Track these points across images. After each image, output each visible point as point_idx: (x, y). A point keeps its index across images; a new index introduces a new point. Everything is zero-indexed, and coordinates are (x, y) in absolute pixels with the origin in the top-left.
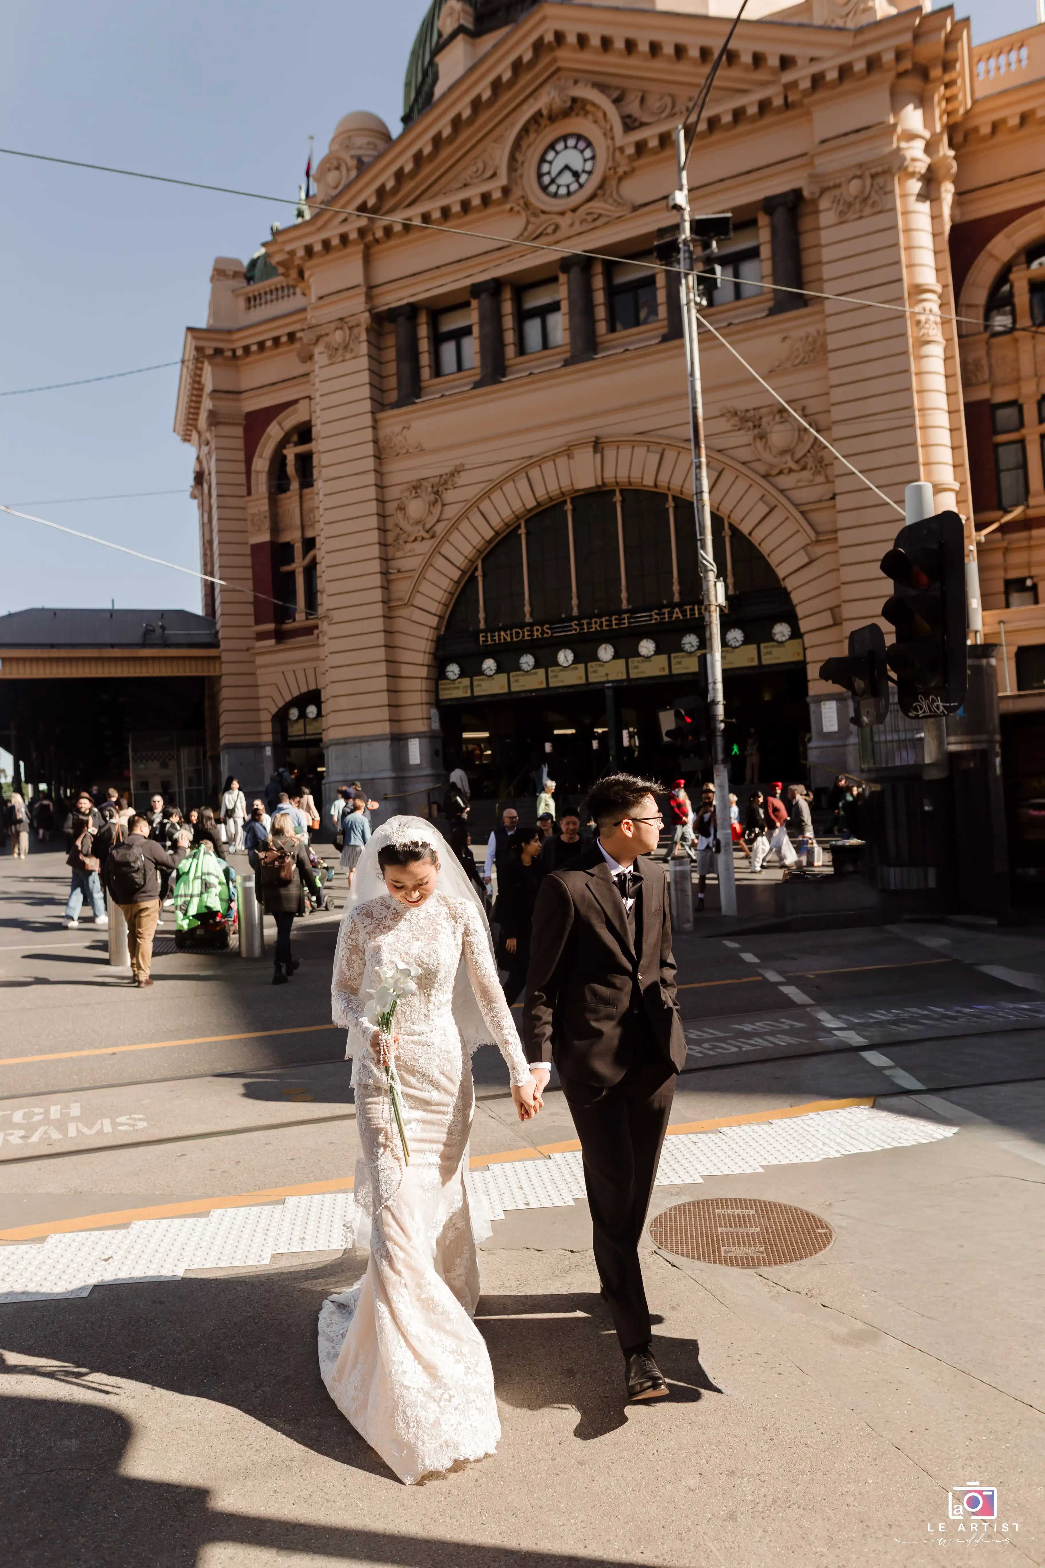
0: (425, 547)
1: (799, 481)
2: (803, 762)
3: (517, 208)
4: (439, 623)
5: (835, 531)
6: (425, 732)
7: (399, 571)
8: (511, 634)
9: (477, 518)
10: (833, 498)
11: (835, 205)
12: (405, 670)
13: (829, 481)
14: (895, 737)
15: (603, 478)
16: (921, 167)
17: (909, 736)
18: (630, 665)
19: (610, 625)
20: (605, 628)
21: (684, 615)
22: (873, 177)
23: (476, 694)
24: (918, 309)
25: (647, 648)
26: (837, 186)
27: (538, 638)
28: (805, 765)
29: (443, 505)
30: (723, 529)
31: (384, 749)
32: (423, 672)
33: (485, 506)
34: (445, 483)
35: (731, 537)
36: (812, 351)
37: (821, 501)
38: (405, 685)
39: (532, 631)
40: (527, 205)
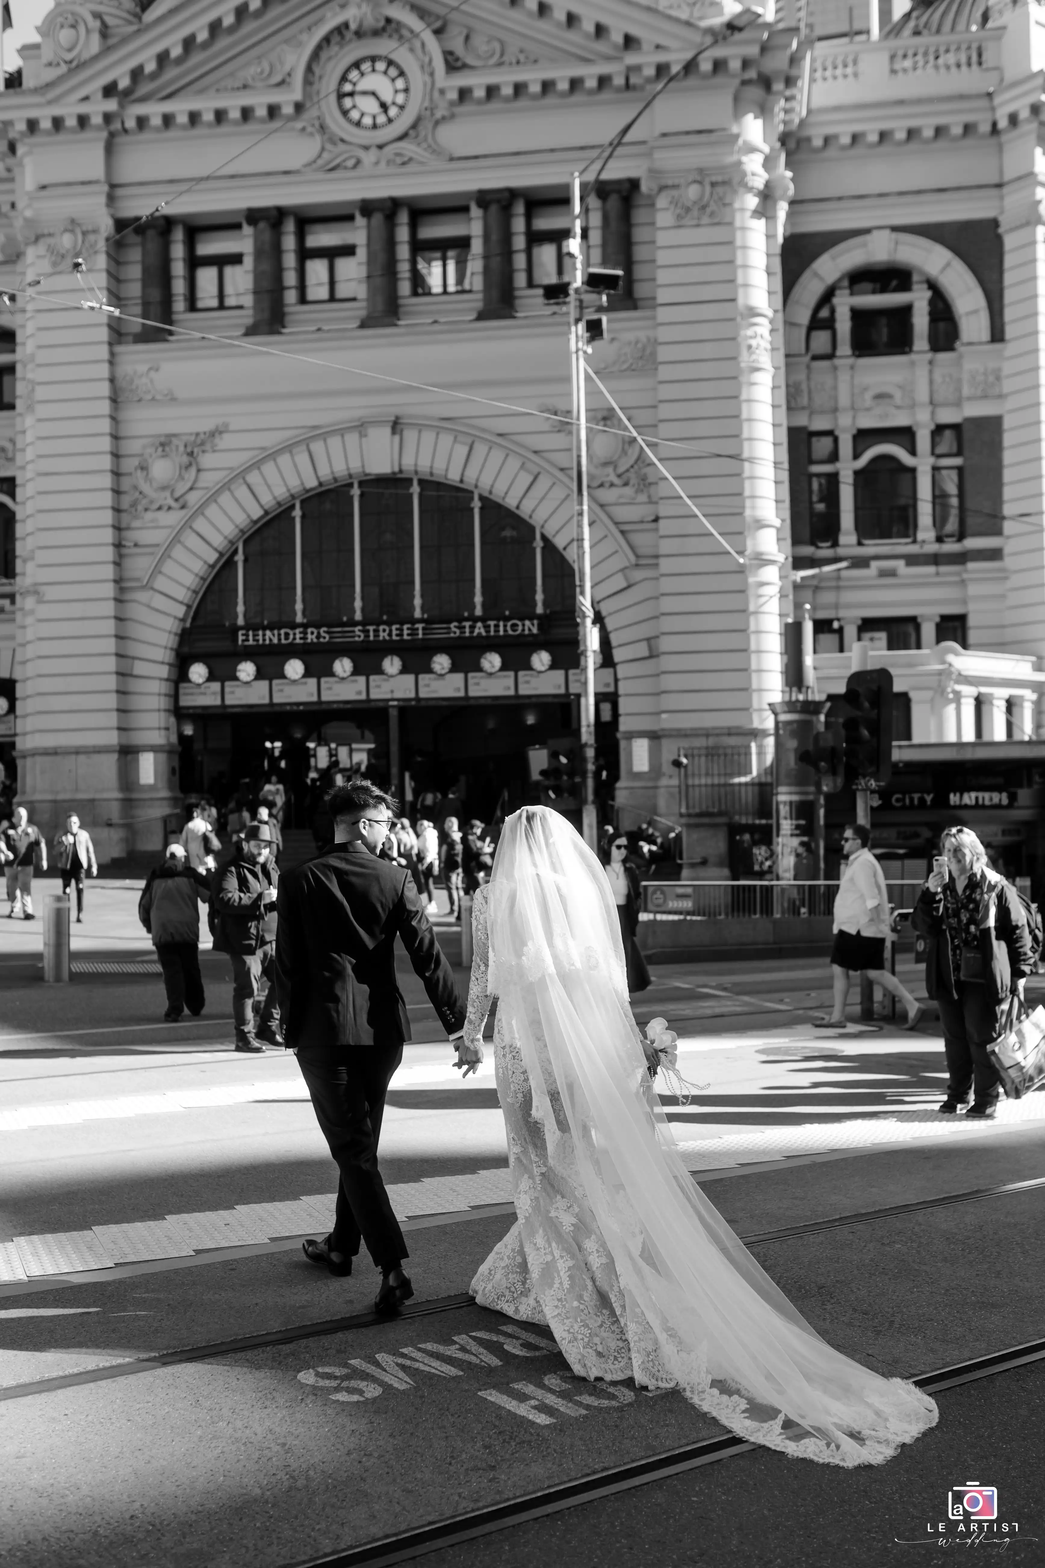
0: (174, 518)
1: (621, 497)
2: (611, 802)
3: (309, 129)
4: (186, 614)
5: (657, 557)
6: (161, 746)
7: (136, 545)
8: (279, 635)
9: (242, 492)
10: (656, 520)
11: (672, 207)
12: (140, 668)
13: (651, 502)
14: (709, 781)
15: (400, 465)
16: (759, 183)
17: (722, 781)
18: (421, 683)
19: (401, 635)
20: (394, 638)
21: (488, 631)
22: (713, 185)
23: (228, 702)
24: (750, 332)
25: (440, 664)
26: (675, 187)
27: (312, 643)
28: (612, 806)
29: (199, 470)
30: (534, 538)
31: (109, 764)
32: (164, 671)
33: (253, 478)
34: (203, 443)
35: (543, 549)
36: (641, 358)
37: (642, 522)
38: (135, 685)
39: (305, 633)
40: (323, 128)
